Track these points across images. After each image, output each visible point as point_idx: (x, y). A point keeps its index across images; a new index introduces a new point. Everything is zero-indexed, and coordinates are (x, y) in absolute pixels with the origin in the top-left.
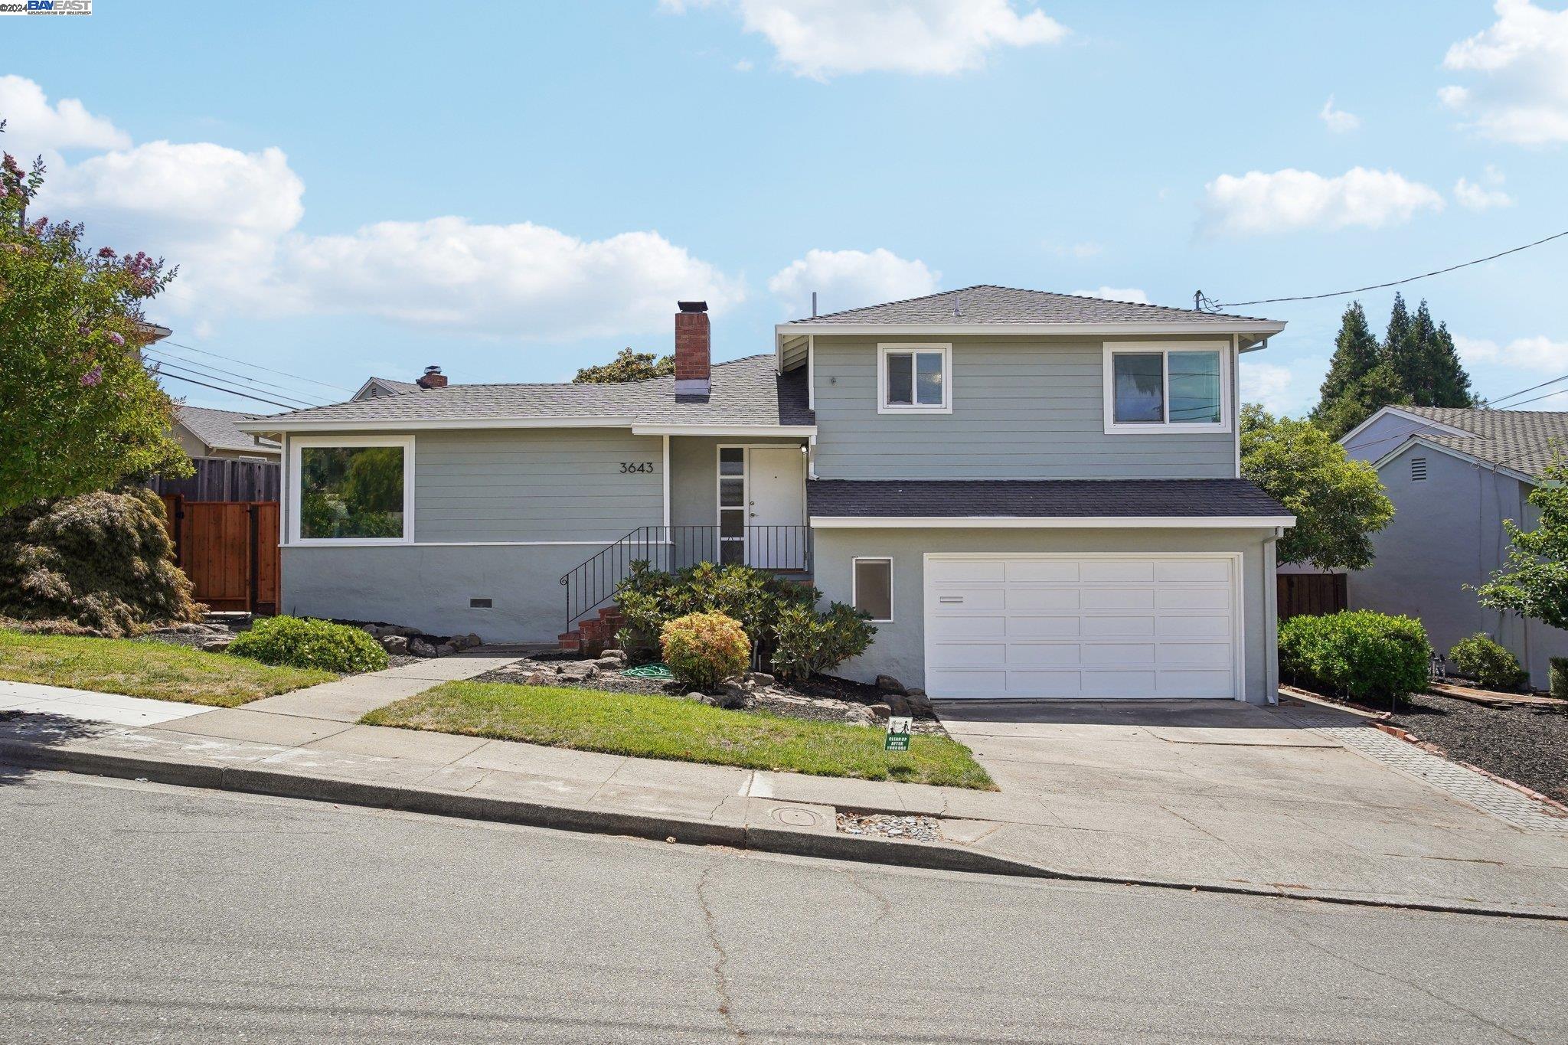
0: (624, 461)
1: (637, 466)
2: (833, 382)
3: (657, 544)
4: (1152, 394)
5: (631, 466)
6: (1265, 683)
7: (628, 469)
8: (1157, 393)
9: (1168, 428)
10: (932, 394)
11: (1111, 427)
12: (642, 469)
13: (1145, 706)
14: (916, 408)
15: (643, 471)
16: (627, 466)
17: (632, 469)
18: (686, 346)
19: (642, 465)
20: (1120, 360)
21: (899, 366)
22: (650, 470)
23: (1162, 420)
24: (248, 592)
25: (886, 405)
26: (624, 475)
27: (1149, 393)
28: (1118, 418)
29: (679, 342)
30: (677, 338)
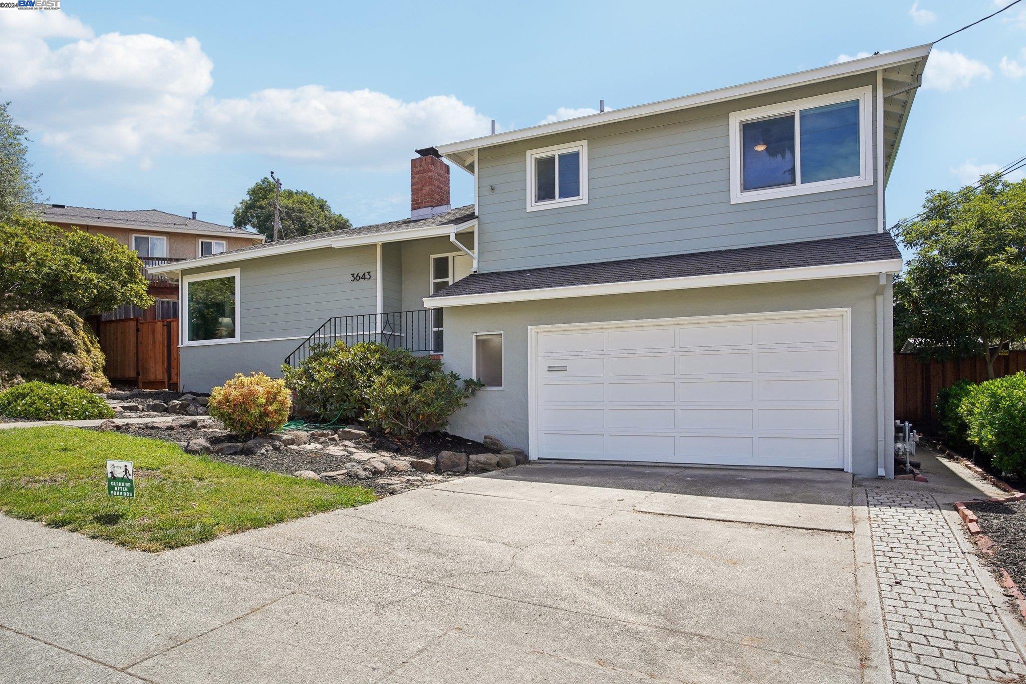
0: (353, 273)
1: (361, 275)
2: (493, 189)
3: (375, 334)
4: (783, 157)
5: (357, 276)
6: (877, 453)
7: (356, 278)
8: (788, 155)
9: (800, 189)
10: (570, 190)
11: (738, 196)
12: (364, 277)
13: (723, 473)
14: (558, 202)
15: (364, 279)
16: (355, 276)
17: (358, 278)
18: (418, 183)
19: (364, 275)
20: (748, 129)
21: (545, 167)
22: (368, 277)
23: (793, 182)
24: (166, 377)
25: (533, 204)
26: (353, 283)
27: (779, 156)
28: (747, 186)
29: (414, 181)
30: (413, 178)
